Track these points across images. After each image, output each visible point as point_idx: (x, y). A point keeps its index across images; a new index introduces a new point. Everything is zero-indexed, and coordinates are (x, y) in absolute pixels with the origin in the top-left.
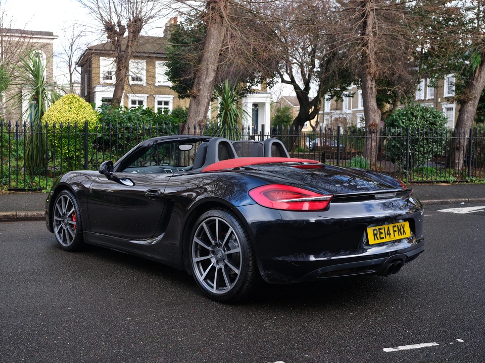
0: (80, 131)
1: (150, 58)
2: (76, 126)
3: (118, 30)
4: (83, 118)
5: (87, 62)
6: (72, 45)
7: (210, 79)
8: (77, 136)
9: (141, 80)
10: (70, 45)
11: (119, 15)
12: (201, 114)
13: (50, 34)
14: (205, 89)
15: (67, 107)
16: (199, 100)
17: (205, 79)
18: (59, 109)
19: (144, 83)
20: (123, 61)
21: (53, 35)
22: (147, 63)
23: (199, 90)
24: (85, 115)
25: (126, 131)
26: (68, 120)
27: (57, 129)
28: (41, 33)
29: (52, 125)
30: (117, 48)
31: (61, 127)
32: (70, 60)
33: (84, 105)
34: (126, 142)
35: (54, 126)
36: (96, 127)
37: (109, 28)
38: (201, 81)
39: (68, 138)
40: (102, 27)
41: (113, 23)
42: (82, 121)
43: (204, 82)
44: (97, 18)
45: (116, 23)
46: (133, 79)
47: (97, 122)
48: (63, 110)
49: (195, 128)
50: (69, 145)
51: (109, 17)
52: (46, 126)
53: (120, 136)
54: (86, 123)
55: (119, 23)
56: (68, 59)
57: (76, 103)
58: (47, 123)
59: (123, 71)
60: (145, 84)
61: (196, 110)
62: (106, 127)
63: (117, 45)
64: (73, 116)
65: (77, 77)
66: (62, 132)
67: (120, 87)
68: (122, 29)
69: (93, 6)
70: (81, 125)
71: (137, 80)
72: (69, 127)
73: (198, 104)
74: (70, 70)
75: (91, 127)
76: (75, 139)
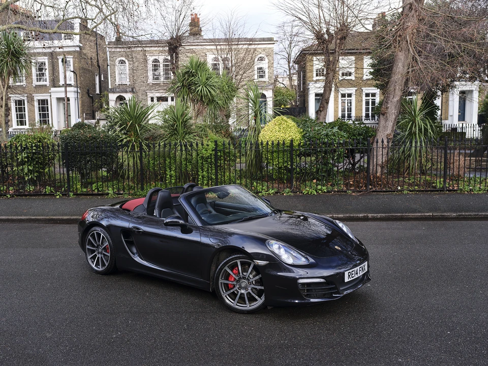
0: (287, 146)
1: (358, 54)
2: (284, 143)
3: (327, 38)
4: (289, 136)
6: (291, 43)
7: (397, 99)
8: (284, 151)
9: (350, 75)
10: (289, 43)
11: (328, 24)
12: (389, 129)
13: (271, 39)
14: (393, 107)
15: (277, 128)
16: (387, 117)
17: (393, 98)
18: (271, 129)
20: (331, 65)
21: (273, 41)
22: (356, 58)
23: (387, 108)
24: (292, 134)
25: (323, 146)
26: (278, 138)
27: (270, 146)
28: (263, 40)
30: (326, 54)
31: (273, 144)
32: (289, 56)
33: (290, 125)
34: (323, 155)
35: (267, 144)
36: (299, 144)
37: (319, 36)
39: (278, 152)
40: (313, 36)
41: (322, 32)
43: (391, 101)
45: (325, 32)
46: (343, 75)
47: (300, 139)
48: (274, 130)
49: (383, 142)
50: (278, 158)
51: (319, 27)
52: (262, 144)
54: (292, 141)
55: (328, 31)
56: (287, 56)
58: (262, 141)
59: (331, 74)
60: (354, 78)
61: (384, 125)
62: (308, 142)
63: (326, 51)
64: (282, 135)
66: (273, 148)
67: (328, 89)
68: (331, 36)
69: (304, 18)
70: (288, 142)
71: (346, 75)
72: (278, 144)
73: (386, 120)
74: (289, 66)
75: (296, 144)
76: (284, 154)
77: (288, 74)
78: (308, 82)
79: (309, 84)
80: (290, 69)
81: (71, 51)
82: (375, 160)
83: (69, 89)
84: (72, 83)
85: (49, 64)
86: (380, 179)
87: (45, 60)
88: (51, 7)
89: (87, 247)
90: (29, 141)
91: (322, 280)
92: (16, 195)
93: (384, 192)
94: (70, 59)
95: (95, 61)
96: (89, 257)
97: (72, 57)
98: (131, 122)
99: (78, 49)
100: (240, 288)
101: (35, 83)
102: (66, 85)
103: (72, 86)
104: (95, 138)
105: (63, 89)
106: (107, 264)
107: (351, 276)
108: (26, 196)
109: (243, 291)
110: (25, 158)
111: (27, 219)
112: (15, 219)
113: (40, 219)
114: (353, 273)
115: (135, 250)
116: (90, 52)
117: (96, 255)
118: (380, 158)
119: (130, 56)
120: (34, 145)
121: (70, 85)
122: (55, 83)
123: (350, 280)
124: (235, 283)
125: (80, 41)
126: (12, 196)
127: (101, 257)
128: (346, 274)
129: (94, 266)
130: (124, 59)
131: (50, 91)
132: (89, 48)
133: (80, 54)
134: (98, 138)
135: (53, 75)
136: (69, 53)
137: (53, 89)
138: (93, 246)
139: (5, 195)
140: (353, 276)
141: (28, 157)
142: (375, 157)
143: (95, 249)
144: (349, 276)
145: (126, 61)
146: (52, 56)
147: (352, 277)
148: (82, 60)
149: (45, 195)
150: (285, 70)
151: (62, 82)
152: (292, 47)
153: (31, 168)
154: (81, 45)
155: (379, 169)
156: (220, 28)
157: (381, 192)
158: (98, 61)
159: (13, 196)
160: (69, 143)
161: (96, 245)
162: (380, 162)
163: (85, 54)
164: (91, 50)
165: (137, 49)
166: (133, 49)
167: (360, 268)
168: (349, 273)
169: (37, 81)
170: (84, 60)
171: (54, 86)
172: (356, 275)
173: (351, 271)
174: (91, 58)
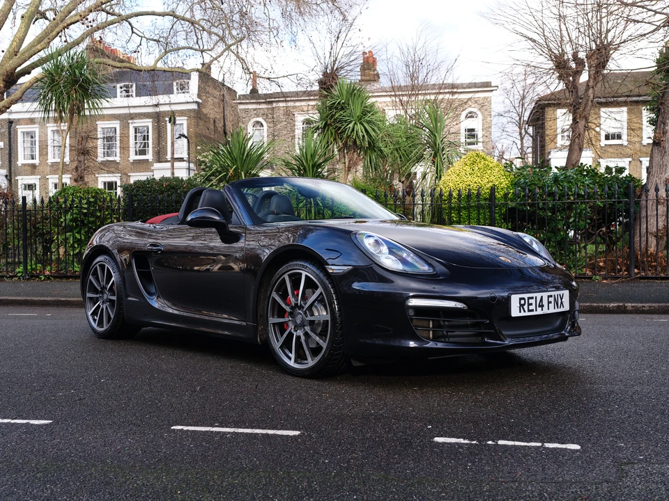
0: (485, 199)
1: (633, 103)
2: (478, 194)
3: (574, 66)
4: (488, 183)
5: (538, 118)
6: (523, 98)
8: (479, 207)
9: (619, 137)
10: (520, 99)
11: (575, 45)
12: (668, 169)
13: (487, 84)
15: (468, 168)
16: (664, 148)
18: (458, 172)
19: (624, 141)
20: (581, 109)
21: (491, 87)
22: (629, 112)
23: (665, 132)
24: (492, 178)
25: (549, 199)
26: (469, 185)
27: (455, 198)
28: (475, 85)
29: (448, 193)
30: (572, 92)
31: (459, 195)
32: (520, 119)
33: (491, 165)
34: (550, 214)
35: (450, 195)
36: (506, 195)
37: (560, 65)
39: (468, 208)
40: (551, 65)
41: (566, 57)
42: (488, 186)
44: (542, 53)
45: (570, 57)
46: (607, 137)
47: (508, 187)
48: (463, 173)
49: (657, 189)
50: (470, 219)
51: (560, 49)
52: (441, 195)
53: (541, 204)
54: (493, 189)
55: (575, 56)
56: (518, 118)
57: (480, 162)
58: (442, 191)
59: (582, 123)
60: (625, 143)
61: (661, 163)
62: (522, 194)
63: (572, 87)
64: (476, 179)
66: (460, 201)
67: (577, 147)
68: (580, 63)
69: (536, 37)
70: (485, 192)
71: (613, 138)
72: (469, 196)
73: (664, 153)
74: (521, 134)
75: (500, 194)
76: (479, 212)
77: (519, 147)
78: (548, 149)
79: (549, 153)
80: (522, 139)
81: (185, 110)
82: (644, 226)
83: (177, 164)
84: (185, 156)
85: (153, 130)
86: (654, 257)
87: (149, 123)
88: (155, 40)
89: (88, 295)
90: (78, 195)
92: (53, 277)
93: (662, 278)
94: (182, 121)
95: (221, 125)
96: (90, 313)
97: (186, 118)
98: (234, 167)
99: (195, 107)
100: (297, 327)
101: (133, 157)
102: (174, 160)
103: (184, 161)
105: (169, 165)
107: (526, 307)
108: (68, 277)
109: (298, 332)
111: (54, 301)
112: (36, 301)
115: (153, 290)
116: (211, 111)
117: (99, 306)
118: (652, 221)
119: (270, 116)
120: (85, 201)
121: (181, 160)
122: (160, 157)
123: (523, 314)
125: (199, 96)
126: (48, 278)
127: (107, 308)
128: (515, 299)
129: (95, 325)
130: (260, 119)
131: (152, 168)
132: (211, 107)
133: (197, 116)
135: (159, 145)
136: (182, 113)
137: (157, 165)
138: (96, 291)
139: (38, 277)
140: (531, 308)
141: (75, 220)
142: (644, 220)
143: (98, 296)
144: (522, 306)
145: (264, 123)
146: (158, 118)
147: (529, 311)
148: (201, 123)
150: (514, 140)
151: (169, 157)
152: (526, 105)
153: (78, 236)
154: (200, 101)
155: (653, 241)
156: (399, 56)
157: (657, 279)
158: (224, 125)
159: (49, 279)
161: (99, 289)
162: (653, 229)
163: (206, 115)
164: (215, 109)
165: (281, 104)
166: (274, 105)
167: (549, 297)
168: (521, 299)
169: (136, 154)
170: (203, 122)
171: (159, 161)
172: (539, 309)
173: (526, 296)
174: (214, 121)
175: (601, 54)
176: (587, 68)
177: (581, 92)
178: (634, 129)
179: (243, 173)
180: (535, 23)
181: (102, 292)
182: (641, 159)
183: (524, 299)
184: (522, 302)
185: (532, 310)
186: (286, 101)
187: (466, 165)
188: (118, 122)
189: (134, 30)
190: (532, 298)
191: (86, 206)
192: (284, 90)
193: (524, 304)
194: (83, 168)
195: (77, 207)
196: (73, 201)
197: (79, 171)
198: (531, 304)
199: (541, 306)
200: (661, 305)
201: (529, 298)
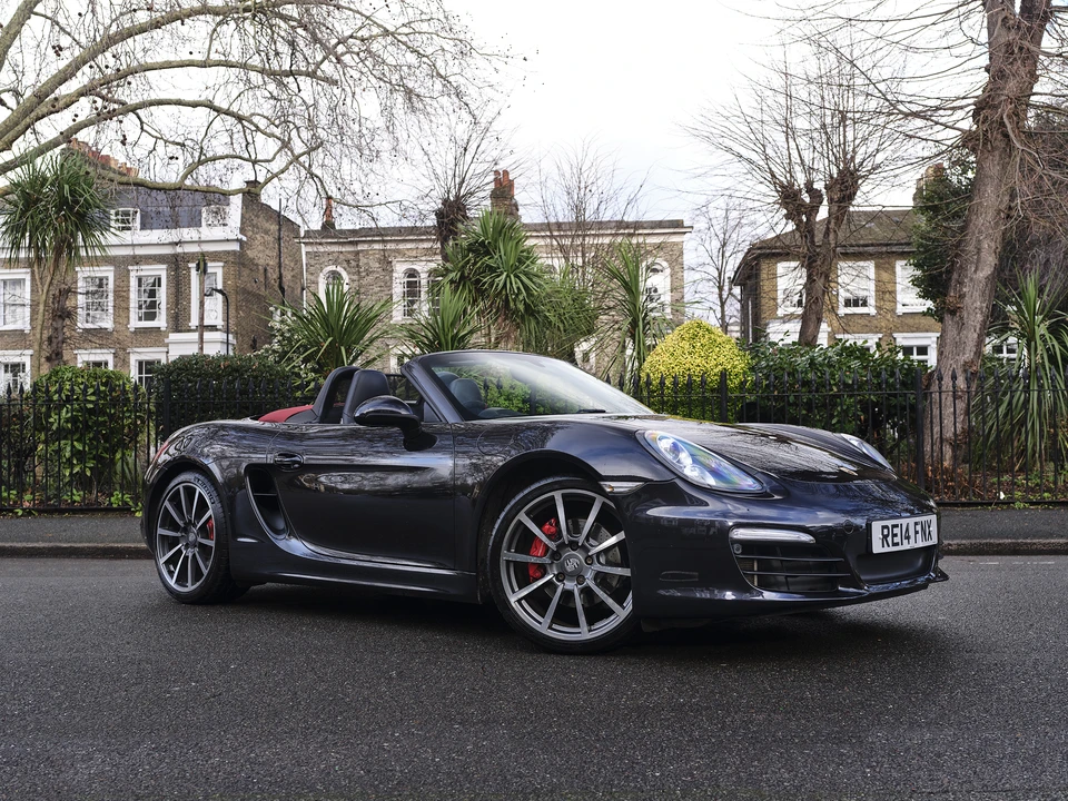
0: (713, 390)
1: (883, 255)
2: (703, 382)
3: (807, 200)
4: (716, 366)
5: (751, 275)
6: (724, 245)
7: (986, 271)
8: (704, 402)
9: (865, 304)
10: (719, 246)
11: (809, 170)
12: (968, 348)
13: (678, 224)
14: (977, 294)
15: (687, 346)
16: (962, 318)
17: (975, 271)
18: (671, 349)
19: (871, 309)
20: (819, 263)
21: (683, 227)
22: (877, 267)
23: (962, 296)
24: (722, 359)
25: (804, 390)
26: (689, 370)
27: (668, 388)
28: (660, 224)
29: (658, 381)
30: (806, 236)
31: (675, 383)
32: (720, 274)
33: (719, 340)
34: (804, 412)
35: (662, 383)
36: (743, 383)
37: (788, 197)
38: (966, 277)
39: (689, 403)
40: (772, 195)
41: (796, 187)
42: (716, 370)
43: (971, 279)
44: (762, 180)
45: (802, 186)
46: (848, 303)
47: (745, 373)
48: (679, 352)
49: (954, 378)
51: (788, 175)
52: (648, 383)
53: (792, 399)
54: (724, 375)
55: (809, 186)
56: (716, 275)
57: (704, 336)
58: (648, 375)
59: (820, 283)
60: (872, 311)
61: (957, 339)
62: (765, 383)
63: (806, 230)
64: (698, 361)
65: (733, 308)
66: (676, 393)
67: (814, 317)
68: (816, 196)
69: (754, 157)
70: (713, 379)
71: (856, 304)
72: (690, 384)
73: (961, 326)
74: (720, 296)
75: (733, 383)
76: (703, 409)
77: (719, 316)
78: (765, 319)
79: (767, 325)
80: (723, 304)
81: (220, 252)
82: (936, 429)
83: (208, 335)
84: (220, 323)
85: (168, 281)
86: (951, 473)
87: (161, 271)
88: (178, 144)
89: (161, 531)
90: (80, 380)
91: (805, 538)
92: (37, 510)
94: (216, 268)
95: (275, 277)
96: (162, 561)
97: (222, 264)
98: (330, 339)
99: (236, 247)
100: (561, 576)
101: (134, 323)
102: (202, 328)
103: (217, 330)
104: (237, 371)
105: (195, 336)
106: (205, 572)
107: (889, 539)
108: (62, 512)
109: (570, 585)
110: (67, 421)
111: (50, 549)
112: (19, 549)
113: (83, 548)
114: (897, 531)
115: (281, 525)
116: (262, 254)
117: (180, 551)
118: (948, 422)
119: (353, 263)
120: (91, 391)
121: (213, 328)
122: (178, 322)
123: (886, 549)
124: (546, 560)
125: (242, 230)
126: (28, 512)
127: (194, 555)
128: (876, 527)
129: (172, 582)
130: (338, 268)
131: (166, 341)
132: (261, 248)
133: (238, 261)
134: (246, 371)
135: (177, 304)
136: (216, 256)
137: (173, 337)
138: (175, 527)
139: (11, 511)
140: (897, 540)
141: (73, 420)
142: (936, 421)
143: (179, 534)
144: (885, 537)
145: (344, 274)
146: (177, 263)
147: (895, 544)
148: (246, 272)
149: (109, 510)
150: (711, 305)
151: (194, 322)
152: (727, 255)
153: (79, 446)
154: (244, 239)
155: (948, 452)
156: (557, 178)
158: (280, 277)
159: (30, 513)
160: (175, 382)
161: (181, 523)
162: (949, 434)
163: (252, 260)
164: (267, 252)
165: (376, 246)
166: (360, 248)
167: (916, 524)
168: (883, 527)
169: (140, 319)
170: (248, 271)
171: (177, 330)
172: (905, 542)
173: (889, 523)
174: (265, 270)
175: (845, 184)
176: (825, 202)
177: (819, 238)
178: (886, 292)
179: (343, 348)
180: (752, 136)
181: (186, 530)
182: (895, 335)
183: (887, 527)
184: (886, 532)
185: (897, 544)
186: (384, 241)
187: (683, 339)
188: (112, 268)
189: (145, 127)
190: (896, 526)
191: (93, 398)
192: (382, 224)
193: (888, 535)
194: (60, 339)
195: (77, 399)
196: (72, 390)
197: (54, 345)
198: (896, 535)
199: (908, 538)
200: (974, 541)
201: (895, 526)
